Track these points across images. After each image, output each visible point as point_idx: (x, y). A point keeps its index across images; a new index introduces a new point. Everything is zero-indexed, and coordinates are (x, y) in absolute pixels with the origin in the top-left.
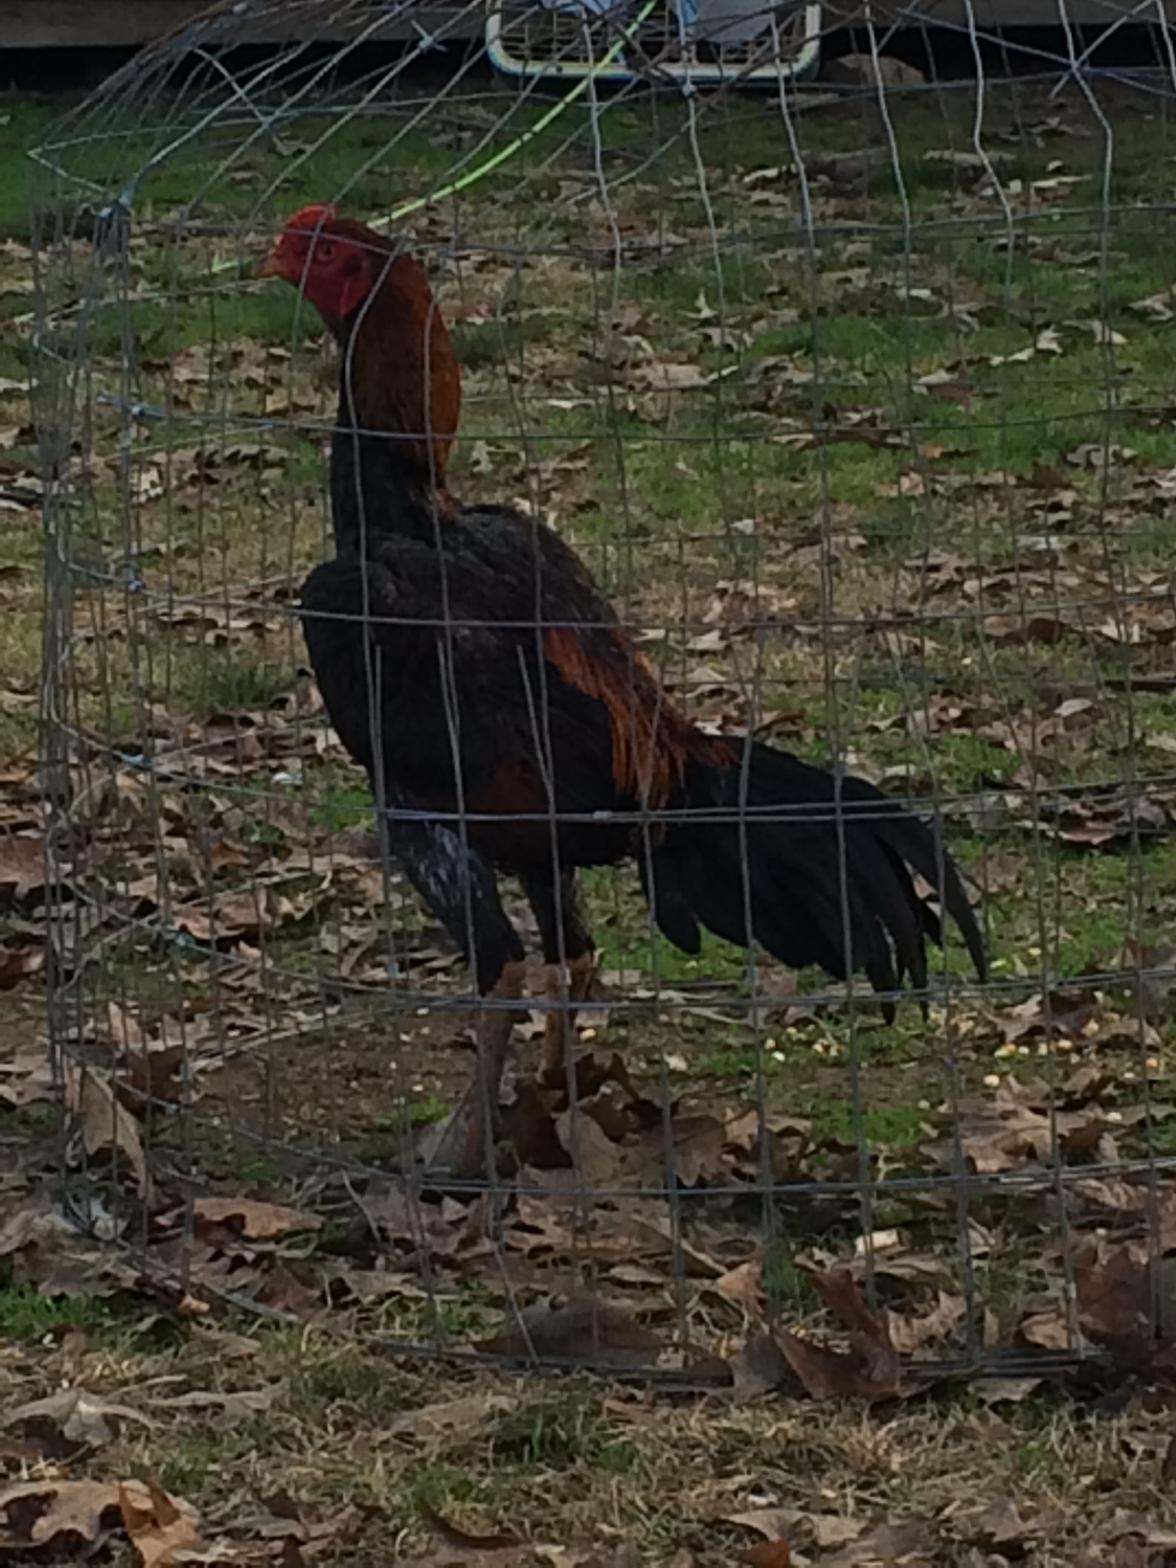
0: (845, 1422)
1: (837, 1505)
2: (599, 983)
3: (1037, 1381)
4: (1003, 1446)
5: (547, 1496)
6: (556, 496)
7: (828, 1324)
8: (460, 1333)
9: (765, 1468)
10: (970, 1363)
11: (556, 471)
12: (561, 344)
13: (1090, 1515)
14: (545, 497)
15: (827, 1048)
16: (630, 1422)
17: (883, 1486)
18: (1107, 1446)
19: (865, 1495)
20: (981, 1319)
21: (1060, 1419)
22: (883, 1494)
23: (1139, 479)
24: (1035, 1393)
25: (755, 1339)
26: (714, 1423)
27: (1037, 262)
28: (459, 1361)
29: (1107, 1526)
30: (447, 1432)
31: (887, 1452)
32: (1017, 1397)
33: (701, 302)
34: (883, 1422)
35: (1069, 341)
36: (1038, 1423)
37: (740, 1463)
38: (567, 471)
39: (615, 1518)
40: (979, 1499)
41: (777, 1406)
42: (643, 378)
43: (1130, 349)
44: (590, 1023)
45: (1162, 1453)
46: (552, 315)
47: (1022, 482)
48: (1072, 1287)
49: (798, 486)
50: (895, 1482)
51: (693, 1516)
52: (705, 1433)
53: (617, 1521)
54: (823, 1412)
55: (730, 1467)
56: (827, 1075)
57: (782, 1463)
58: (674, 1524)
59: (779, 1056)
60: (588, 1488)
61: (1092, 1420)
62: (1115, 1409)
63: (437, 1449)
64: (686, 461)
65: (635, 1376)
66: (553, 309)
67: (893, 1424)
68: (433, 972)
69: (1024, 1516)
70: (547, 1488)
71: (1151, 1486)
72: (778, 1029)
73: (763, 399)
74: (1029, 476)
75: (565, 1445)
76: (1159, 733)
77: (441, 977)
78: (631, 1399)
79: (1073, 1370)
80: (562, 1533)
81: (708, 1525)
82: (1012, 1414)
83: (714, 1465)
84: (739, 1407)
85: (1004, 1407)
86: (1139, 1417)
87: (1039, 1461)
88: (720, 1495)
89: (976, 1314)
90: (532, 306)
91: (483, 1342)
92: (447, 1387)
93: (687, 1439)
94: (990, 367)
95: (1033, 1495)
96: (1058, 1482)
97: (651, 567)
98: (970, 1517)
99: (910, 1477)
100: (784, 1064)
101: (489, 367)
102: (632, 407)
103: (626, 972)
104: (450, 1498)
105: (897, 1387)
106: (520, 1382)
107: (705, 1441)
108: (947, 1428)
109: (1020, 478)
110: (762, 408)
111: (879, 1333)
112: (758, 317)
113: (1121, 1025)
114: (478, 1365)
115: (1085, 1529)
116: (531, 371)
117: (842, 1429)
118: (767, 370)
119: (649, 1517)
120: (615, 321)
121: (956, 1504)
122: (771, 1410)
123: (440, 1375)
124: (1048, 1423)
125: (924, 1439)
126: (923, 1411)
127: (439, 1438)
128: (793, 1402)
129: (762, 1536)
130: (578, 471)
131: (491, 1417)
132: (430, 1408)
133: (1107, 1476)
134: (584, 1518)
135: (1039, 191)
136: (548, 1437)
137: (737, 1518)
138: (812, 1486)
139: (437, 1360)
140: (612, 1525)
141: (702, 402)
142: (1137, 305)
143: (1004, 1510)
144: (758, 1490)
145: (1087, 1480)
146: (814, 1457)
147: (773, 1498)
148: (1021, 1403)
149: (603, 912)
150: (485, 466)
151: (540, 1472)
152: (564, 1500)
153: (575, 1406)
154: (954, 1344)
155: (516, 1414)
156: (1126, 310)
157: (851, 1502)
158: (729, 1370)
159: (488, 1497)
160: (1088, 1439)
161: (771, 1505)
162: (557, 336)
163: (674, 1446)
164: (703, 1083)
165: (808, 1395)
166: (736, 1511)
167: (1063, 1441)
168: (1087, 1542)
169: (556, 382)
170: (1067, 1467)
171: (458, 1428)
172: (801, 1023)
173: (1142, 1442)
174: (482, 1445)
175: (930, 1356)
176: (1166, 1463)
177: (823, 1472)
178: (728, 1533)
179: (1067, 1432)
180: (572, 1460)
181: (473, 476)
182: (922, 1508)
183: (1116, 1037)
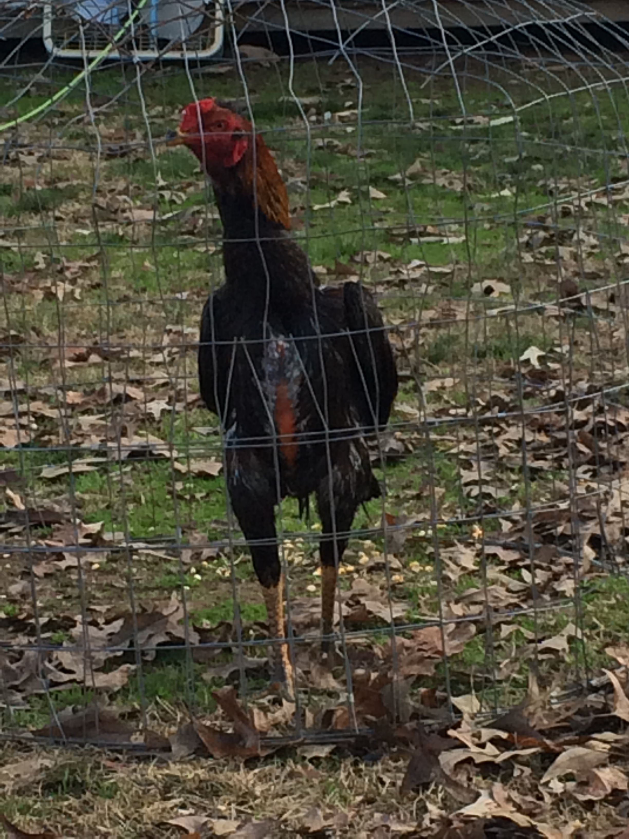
0: (232, 770)
1: (226, 814)
2: (102, 539)
3: (333, 747)
4: (316, 781)
5: (70, 812)
6: (80, 281)
7: (223, 719)
8: (25, 726)
9: (188, 795)
10: (299, 737)
11: (80, 267)
12: (83, 200)
13: (361, 817)
14: (73, 282)
15: (224, 573)
16: (115, 772)
17: (251, 803)
18: (370, 780)
19: (242, 808)
20: (304, 715)
21: (346, 766)
22: (251, 807)
23: (392, 269)
24: (332, 753)
25: (182, 727)
26: (161, 772)
27: (339, 155)
28: (23, 741)
29: (370, 822)
30: (17, 779)
31: (254, 785)
32: (323, 755)
33: (159, 177)
34: (252, 769)
35: (355, 197)
36: (334, 768)
37: (175, 793)
38: (87, 268)
39: (107, 823)
40: (301, 809)
41: (195, 762)
42: (127, 218)
43: (389, 201)
44: (97, 560)
45: (399, 783)
46: (78, 184)
47: (329, 272)
48: (352, 696)
49: (210, 274)
50: (257, 801)
51: (149, 821)
52: (155, 777)
53: (108, 825)
54: (219, 765)
55: (169, 795)
56: (224, 587)
57: (197, 792)
58: (138, 826)
59: (198, 577)
60: (92, 808)
61: (362, 766)
62: (375, 760)
63: (11, 788)
64: (150, 262)
65: (119, 748)
66: (80, 181)
67: (256, 771)
68: (12, 534)
69: (326, 817)
70: (70, 807)
71: (394, 801)
72: (197, 563)
73: (191, 228)
74: (333, 268)
75: (82, 784)
76: (402, 403)
77: (16, 537)
78: (117, 759)
79: (352, 740)
80: (78, 831)
81: (158, 826)
82: (321, 763)
83: (161, 794)
84: (174, 763)
85: (316, 761)
86: (387, 764)
87: (334, 788)
88: (164, 810)
89: (302, 712)
90: (68, 180)
91: (38, 731)
92: (18, 755)
93: (146, 780)
94: (313, 211)
95: (331, 807)
96: (344, 799)
97: (131, 318)
98: (298, 819)
99: (266, 798)
100: (201, 581)
101: (44, 212)
102: (121, 233)
103: (116, 534)
104: (18, 814)
105: (259, 751)
106: (57, 752)
107: (155, 781)
108: (285, 773)
109: (329, 270)
110: (191, 233)
111: (249, 722)
112: (189, 185)
113: (379, 558)
114: (35, 744)
115: (358, 824)
116: (67, 214)
117: (230, 774)
118: (193, 214)
119: (125, 822)
120: (113, 187)
121: (290, 812)
122: (192, 764)
123: (14, 748)
124: (339, 769)
125: (273, 778)
126: (273, 763)
127: (12, 783)
128: (203, 760)
129: (186, 831)
130: (92, 268)
131: (41, 770)
132: (8, 766)
133: (371, 795)
134: (90, 823)
135: (341, 118)
136: (71, 780)
137: (171, 822)
138: (213, 804)
139: (12, 741)
140: (105, 826)
141: (159, 230)
142: (391, 178)
143: (315, 814)
144: (183, 806)
145: (359, 798)
146: (214, 789)
147: (192, 811)
148: (326, 758)
149: (103, 502)
150: (42, 266)
151: (67, 799)
152: (79, 814)
153: (86, 764)
154: (290, 728)
155: (55, 769)
156: (386, 180)
157: (234, 812)
158: (169, 743)
159: (38, 813)
160: (360, 776)
161: (191, 815)
162: (82, 196)
163: (140, 784)
164: (157, 592)
165: (211, 756)
166: (172, 818)
167: (347, 777)
168: (359, 830)
169: (80, 220)
170: (349, 791)
171: (23, 777)
172: (210, 559)
173: (389, 777)
174: (35, 785)
175: (276, 733)
176: (401, 788)
177: (219, 796)
178: (167, 830)
179: (349, 774)
180: (84, 793)
181: (35, 270)
182: (271, 815)
183: (378, 564)
